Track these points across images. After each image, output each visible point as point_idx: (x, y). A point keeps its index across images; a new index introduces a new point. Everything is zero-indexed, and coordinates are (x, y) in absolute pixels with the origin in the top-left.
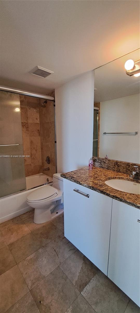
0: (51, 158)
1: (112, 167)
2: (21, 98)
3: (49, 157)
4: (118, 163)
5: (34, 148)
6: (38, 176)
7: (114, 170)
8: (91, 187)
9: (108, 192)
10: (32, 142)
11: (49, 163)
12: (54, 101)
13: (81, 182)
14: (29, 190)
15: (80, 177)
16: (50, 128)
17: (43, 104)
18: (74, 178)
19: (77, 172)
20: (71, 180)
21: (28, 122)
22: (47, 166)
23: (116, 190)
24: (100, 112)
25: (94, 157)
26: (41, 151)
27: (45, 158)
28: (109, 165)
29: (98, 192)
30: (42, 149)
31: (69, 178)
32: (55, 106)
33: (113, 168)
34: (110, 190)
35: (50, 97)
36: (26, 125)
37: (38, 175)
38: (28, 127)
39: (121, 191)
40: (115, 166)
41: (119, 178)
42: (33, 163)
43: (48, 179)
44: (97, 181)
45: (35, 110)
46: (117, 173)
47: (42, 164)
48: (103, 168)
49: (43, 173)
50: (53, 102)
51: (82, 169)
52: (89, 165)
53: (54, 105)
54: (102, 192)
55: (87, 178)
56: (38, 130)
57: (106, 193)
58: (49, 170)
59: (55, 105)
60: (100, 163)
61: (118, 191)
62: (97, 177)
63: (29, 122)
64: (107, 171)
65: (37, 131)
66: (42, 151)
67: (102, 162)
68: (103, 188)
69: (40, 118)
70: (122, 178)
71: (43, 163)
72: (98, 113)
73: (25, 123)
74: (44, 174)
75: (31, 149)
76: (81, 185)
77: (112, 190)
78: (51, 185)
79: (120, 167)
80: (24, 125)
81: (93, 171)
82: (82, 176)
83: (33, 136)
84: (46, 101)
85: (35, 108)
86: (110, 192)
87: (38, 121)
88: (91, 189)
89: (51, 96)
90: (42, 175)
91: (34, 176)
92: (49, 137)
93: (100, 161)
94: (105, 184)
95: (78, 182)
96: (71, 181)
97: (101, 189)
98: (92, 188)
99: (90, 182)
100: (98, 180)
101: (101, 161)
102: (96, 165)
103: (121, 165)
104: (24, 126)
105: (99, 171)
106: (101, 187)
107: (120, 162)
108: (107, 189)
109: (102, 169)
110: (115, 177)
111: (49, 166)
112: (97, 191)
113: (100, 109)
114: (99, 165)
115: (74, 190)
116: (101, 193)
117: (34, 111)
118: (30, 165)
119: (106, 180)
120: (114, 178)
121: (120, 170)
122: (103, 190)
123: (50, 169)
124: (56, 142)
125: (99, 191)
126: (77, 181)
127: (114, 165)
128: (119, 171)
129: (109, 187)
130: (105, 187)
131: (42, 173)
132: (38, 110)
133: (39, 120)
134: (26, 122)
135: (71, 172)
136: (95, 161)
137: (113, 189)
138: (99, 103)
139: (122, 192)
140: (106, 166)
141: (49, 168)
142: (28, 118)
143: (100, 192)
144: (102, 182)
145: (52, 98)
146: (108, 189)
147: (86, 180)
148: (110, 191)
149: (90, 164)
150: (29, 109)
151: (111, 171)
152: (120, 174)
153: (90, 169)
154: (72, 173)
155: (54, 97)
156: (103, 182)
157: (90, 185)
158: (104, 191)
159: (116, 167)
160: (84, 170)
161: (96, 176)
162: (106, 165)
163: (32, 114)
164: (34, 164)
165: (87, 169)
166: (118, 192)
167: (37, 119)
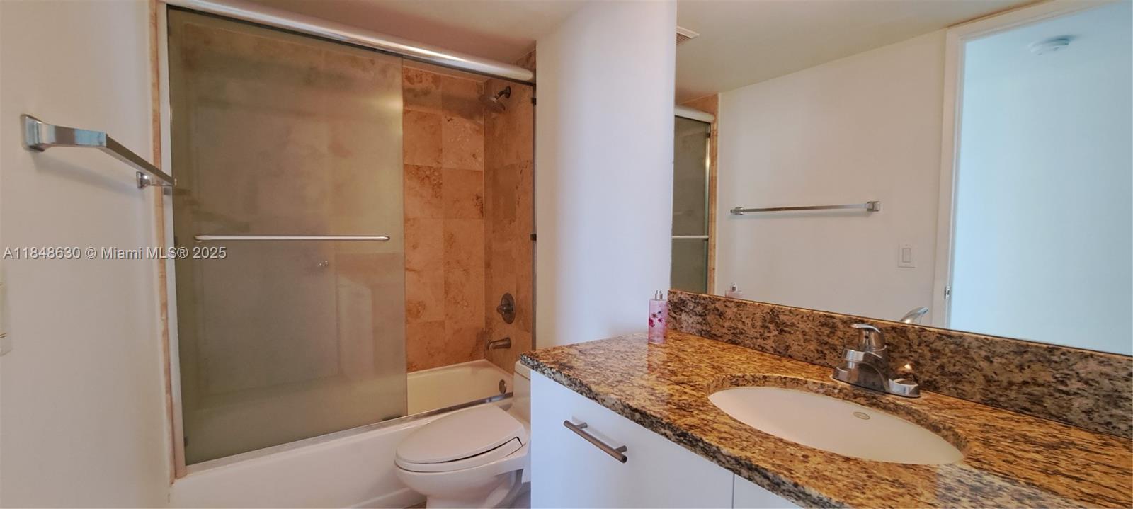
0: (517, 300)
1: (752, 333)
2: (421, 82)
3: (512, 299)
4: (782, 317)
5: (458, 262)
6: (469, 370)
7: (762, 349)
8: (636, 410)
9: (711, 439)
10: (450, 240)
11: (509, 321)
12: (532, 84)
13: (594, 388)
14: (417, 417)
15: (599, 368)
16: (517, 188)
17: (494, 100)
18: (571, 368)
19: (592, 349)
20: (558, 376)
21: (440, 166)
22: (502, 330)
23: (758, 433)
24: (716, 130)
25: (675, 293)
26: (486, 274)
27: (497, 301)
28: (740, 326)
29: (665, 435)
30: (488, 265)
31: (551, 368)
32: (535, 104)
33: (756, 338)
34: (726, 428)
35: (521, 69)
36: (433, 178)
37: (471, 365)
38: (440, 185)
39: (781, 440)
40: (767, 327)
41: (784, 383)
42: (450, 318)
43: (502, 382)
44: (671, 387)
45: (468, 125)
46: (773, 361)
47: (486, 326)
48: (712, 336)
49: (489, 360)
50: (529, 89)
51: (619, 339)
52: (651, 322)
53: (534, 101)
54: (684, 435)
55: (629, 374)
56: (478, 198)
57: (703, 442)
58: (508, 346)
59: (535, 99)
60: (700, 315)
61: (767, 436)
62: (673, 373)
63: (445, 166)
64: (732, 350)
65: (475, 198)
66: (488, 276)
67: (709, 310)
68: (690, 421)
69: (485, 154)
70: (797, 383)
71: (489, 321)
72: (709, 135)
73: (430, 168)
74: (491, 360)
75: (448, 263)
76: (594, 398)
77: (733, 431)
78: (506, 408)
79: (790, 333)
80: (427, 176)
81: (665, 348)
82: (611, 362)
83: (456, 218)
84: (508, 89)
85: (470, 116)
86: (726, 439)
87: (479, 165)
88: (637, 422)
89: (523, 66)
90: (485, 366)
91: (453, 368)
92: (514, 221)
93: (699, 309)
94: (706, 404)
95: (583, 388)
96: (556, 380)
97: (682, 422)
98: (637, 416)
99: (638, 391)
100: (677, 384)
101: (705, 307)
102: (685, 325)
103: (793, 325)
104: (427, 178)
105: (693, 350)
106: (684, 416)
107: (790, 311)
108: (705, 427)
109: (707, 342)
110: (765, 377)
111: (510, 331)
112: (663, 431)
113: (715, 121)
114: (699, 327)
115: (567, 423)
116: (679, 442)
117: (464, 127)
118: (442, 324)
119: (719, 387)
120: (755, 381)
121: (788, 348)
122: (691, 427)
123: (513, 342)
124: (534, 237)
125: (668, 432)
126: (581, 382)
127: (764, 327)
128: (783, 353)
129: (723, 414)
130: (704, 416)
131: (484, 358)
132: (482, 123)
133: (481, 159)
134: (434, 165)
135: (571, 346)
136: (681, 310)
137: (741, 427)
138: (715, 97)
139: (787, 444)
140: (725, 331)
141: (508, 339)
142: (441, 150)
143: (673, 438)
144: (694, 393)
145: (525, 75)
146: (715, 426)
147: (621, 381)
148: (723, 435)
149: (654, 316)
150: (449, 120)
151: (749, 350)
152: (790, 365)
153: (656, 339)
154: (573, 351)
155: (534, 72)
156: (699, 394)
157: (633, 404)
158: (696, 433)
159: (770, 332)
160: (629, 342)
161: (672, 366)
162: (727, 324)
163: (458, 139)
164: (456, 323)
165: (640, 340)
166: (766, 444)
167: (474, 156)
